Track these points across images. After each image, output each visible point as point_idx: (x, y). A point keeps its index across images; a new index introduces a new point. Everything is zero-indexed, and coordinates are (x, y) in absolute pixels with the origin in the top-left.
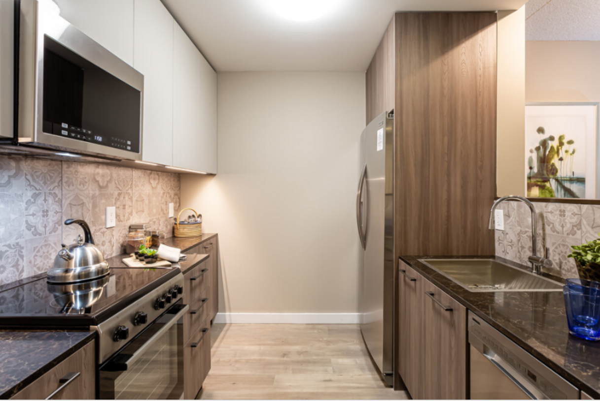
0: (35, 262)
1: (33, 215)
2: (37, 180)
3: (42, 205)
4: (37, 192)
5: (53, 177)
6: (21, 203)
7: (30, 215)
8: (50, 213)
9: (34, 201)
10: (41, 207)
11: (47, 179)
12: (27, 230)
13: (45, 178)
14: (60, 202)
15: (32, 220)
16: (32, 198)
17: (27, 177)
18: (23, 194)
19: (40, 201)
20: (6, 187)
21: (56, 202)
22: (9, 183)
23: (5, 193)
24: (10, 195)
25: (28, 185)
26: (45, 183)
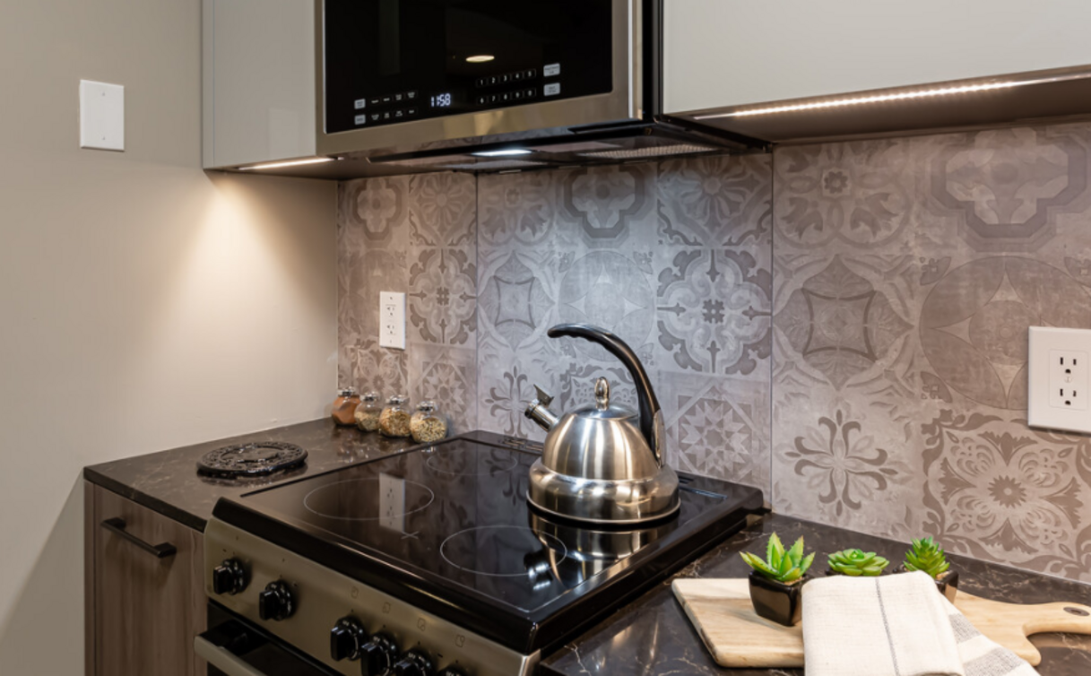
0: (681, 438)
1: (678, 310)
2: (689, 216)
3: (704, 285)
4: (690, 249)
5: (739, 203)
6: (648, 276)
7: (668, 309)
8: (727, 312)
9: (679, 274)
10: (701, 290)
11: (721, 211)
12: (661, 347)
13: (712, 208)
14: (764, 282)
15: (675, 323)
16: (675, 264)
17: (662, 209)
18: (651, 254)
19: (698, 273)
20: (615, 236)
21: (751, 280)
22: (620, 228)
23: (614, 250)
24: (623, 256)
25: (665, 231)
26: (713, 224)
